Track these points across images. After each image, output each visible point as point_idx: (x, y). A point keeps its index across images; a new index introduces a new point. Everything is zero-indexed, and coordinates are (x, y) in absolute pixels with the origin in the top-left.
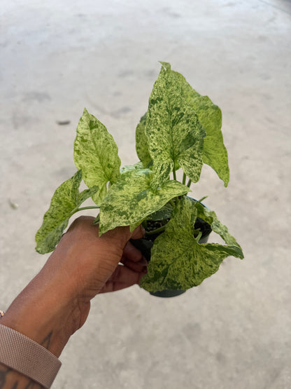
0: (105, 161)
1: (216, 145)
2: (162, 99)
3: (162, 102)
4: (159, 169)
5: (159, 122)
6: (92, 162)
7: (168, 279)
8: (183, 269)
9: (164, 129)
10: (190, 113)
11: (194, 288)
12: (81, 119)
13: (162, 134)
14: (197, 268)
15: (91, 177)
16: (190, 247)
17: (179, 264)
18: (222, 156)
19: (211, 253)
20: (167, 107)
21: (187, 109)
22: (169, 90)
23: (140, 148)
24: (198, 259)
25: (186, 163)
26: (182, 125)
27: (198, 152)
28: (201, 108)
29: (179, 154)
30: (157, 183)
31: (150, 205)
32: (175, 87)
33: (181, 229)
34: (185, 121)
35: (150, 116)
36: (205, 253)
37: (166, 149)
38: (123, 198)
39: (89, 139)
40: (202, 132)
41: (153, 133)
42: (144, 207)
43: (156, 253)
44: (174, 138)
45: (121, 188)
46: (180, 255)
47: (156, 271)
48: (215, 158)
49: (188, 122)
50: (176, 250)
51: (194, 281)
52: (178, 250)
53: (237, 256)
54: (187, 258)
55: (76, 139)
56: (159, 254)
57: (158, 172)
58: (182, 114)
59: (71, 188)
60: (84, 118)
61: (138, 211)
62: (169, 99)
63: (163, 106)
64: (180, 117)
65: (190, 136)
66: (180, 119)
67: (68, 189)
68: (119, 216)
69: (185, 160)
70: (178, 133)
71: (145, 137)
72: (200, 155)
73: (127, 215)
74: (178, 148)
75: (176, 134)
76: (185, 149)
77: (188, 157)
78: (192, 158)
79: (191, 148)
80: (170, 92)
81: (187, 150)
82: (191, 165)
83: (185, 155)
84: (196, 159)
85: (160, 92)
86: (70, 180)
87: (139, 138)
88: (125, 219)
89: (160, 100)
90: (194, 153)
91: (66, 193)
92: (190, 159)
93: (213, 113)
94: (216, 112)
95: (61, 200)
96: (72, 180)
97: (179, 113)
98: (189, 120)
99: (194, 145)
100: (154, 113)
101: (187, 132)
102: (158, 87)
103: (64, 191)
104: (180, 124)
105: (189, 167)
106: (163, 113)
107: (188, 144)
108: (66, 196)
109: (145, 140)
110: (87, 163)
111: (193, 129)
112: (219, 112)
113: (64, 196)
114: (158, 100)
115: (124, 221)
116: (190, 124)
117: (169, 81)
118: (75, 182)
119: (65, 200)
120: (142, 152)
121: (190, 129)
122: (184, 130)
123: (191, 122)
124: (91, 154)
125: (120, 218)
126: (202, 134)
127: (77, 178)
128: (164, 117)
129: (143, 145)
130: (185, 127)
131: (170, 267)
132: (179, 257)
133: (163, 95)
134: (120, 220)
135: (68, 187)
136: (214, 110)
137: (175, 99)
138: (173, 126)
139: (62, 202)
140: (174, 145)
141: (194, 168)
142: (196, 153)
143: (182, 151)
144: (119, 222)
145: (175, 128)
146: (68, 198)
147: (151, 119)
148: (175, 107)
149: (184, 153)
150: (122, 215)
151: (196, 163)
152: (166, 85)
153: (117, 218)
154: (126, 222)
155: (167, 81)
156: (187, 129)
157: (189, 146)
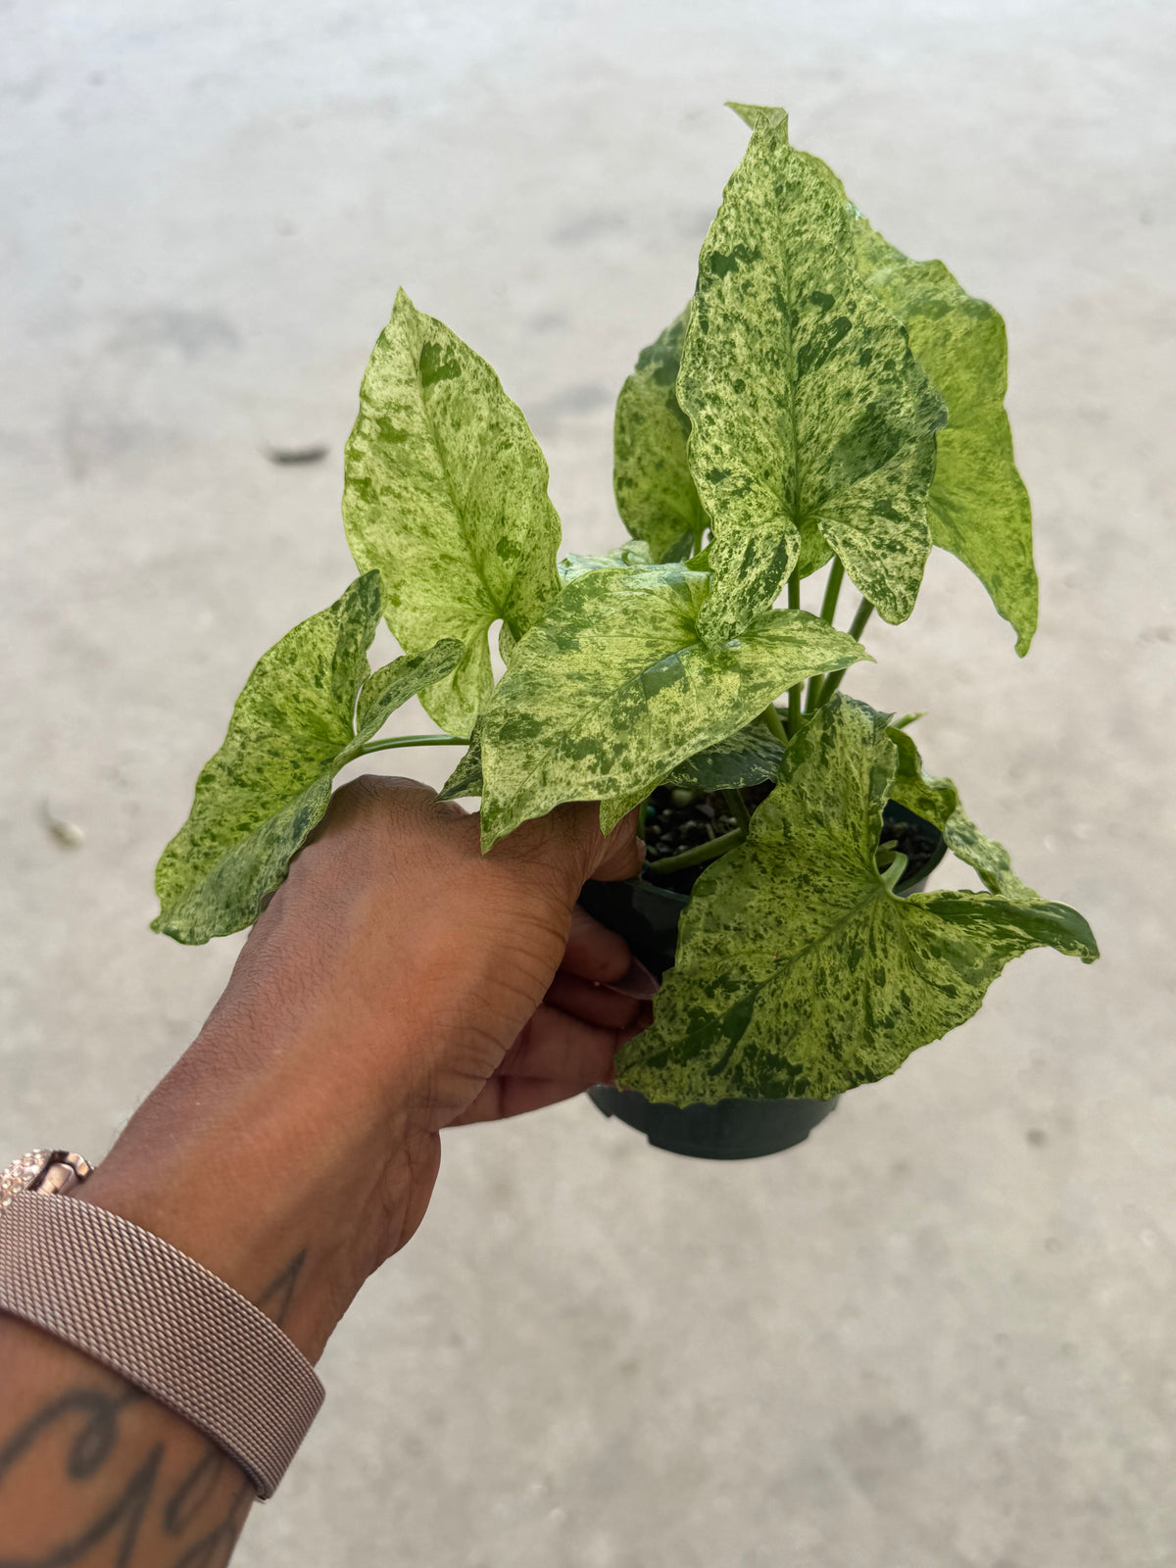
0: (486, 526)
1: (983, 472)
2: (757, 254)
3: (759, 268)
4: (739, 558)
5: (741, 353)
6: (425, 530)
7: (751, 1051)
8: (819, 1004)
9: (760, 386)
10: (876, 320)
11: (865, 1088)
12: (382, 340)
13: (754, 406)
14: (886, 999)
15: (420, 599)
16: (858, 907)
17: (803, 982)
18: (1008, 520)
19: (954, 933)
20: (776, 288)
21: (861, 306)
22: (790, 218)
23: (630, 483)
24: (890, 964)
25: (857, 538)
26: (840, 373)
27: (910, 489)
28: (914, 310)
29: (823, 499)
30: (730, 618)
31: (699, 711)
32: (815, 208)
33: (821, 832)
34: (854, 357)
35: (704, 325)
36: (927, 936)
37: (767, 474)
38: (581, 686)
39: (417, 426)
40: (927, 405)
41: (715, 399)
42: (675, 719)
43: (699, 936)
44: (802, 428)
45: (565, 645)
46: (811, 944)
47: (696, 1013)
48: (977, 527)
49: (865, 359)
50: (792, 925)
51: (867, 1057)
52: (803, 921)
53: (1069, 949)
54: (842, 958)
55: (357, 431)
56: (715, 938)
57: (735, 572)
58: (843, 326)
59: (328, 651)
60: (395, 333)
61: (648, 737)
62: (789, 256)
63: (762, 284)
64: (832, 335)
65: (873, 423)
66: (833, 343)
67: (316, 657)
68: (565, 761)
69: (851, 526)
70: (820, 406)
71: (656, 435)
72: (917, 502)
73: (604, 753)
74: (818, 472)
75: (813, 409)
76: (849, 479)
77: (863, 512)
78: (882, 516)
79: (876, 472)
80: (794, 225)
81: (861, 483)
82: (878, 547)
83: (850, 502)
84: (900, 520)
85: (749, 222)
86: (328, 618)
87: (628, 440)
88: (594, 772)
89: (751, 256)
90: (892, 497)
91: (307, 672)
92: (872, 522)
93: (968, 333)
94: (983, 328)
95: (279, 708)
96: (333, 616)
97: (828, 319)
98: (870, 350)
99: (892, 463)
100: (720, 311)
101: (860, 402)
102: (742, 202)
103: (297, 663)
104: (832, 367)
105: (867, 552)
106: (760, 316)
107: (864, 458)
108: (305, 687)
109: (657, 449)
110: (402, 536)
111: (887, 391)
112: (994, 327)
113: (297, 687)
114: (742, 258)
115: (589, 779)
116: (875, 369)
117: (790, 178)
118: (350, 627)
119: (303, 707)
120: (641, 502)
121: (876, 390)
122: (849, 394)
123: (882, 359)
124: (423, 497)
125: (573, 767)
126: (926, 416)
127: (359, 607)
128: (763, 330)
129: (646, 470)
130: (854, 380)
131: (760, 994)
132: (805, 952)
133: (761, 238)
134: (574, 777)
135: (314, 645)
136: (975, 321)
137: (811, 255)
138: (801, 373)
139: (286, 714)
140: (802, 461)
141: (890, 562)
142: (901, 495)
143: (837, 486)
144: (569, 783)
145: (811, 383)
146: (314, 697)
147: (707, 339)
148: (814, 293)
149: (846, 495)
150: (578, 757)
151: (900, 539)
152: (777, 196)
153: (559, 769)
154: (598, 786)
155: (783, 177)
156: (861, 391)
157: (867, 465)
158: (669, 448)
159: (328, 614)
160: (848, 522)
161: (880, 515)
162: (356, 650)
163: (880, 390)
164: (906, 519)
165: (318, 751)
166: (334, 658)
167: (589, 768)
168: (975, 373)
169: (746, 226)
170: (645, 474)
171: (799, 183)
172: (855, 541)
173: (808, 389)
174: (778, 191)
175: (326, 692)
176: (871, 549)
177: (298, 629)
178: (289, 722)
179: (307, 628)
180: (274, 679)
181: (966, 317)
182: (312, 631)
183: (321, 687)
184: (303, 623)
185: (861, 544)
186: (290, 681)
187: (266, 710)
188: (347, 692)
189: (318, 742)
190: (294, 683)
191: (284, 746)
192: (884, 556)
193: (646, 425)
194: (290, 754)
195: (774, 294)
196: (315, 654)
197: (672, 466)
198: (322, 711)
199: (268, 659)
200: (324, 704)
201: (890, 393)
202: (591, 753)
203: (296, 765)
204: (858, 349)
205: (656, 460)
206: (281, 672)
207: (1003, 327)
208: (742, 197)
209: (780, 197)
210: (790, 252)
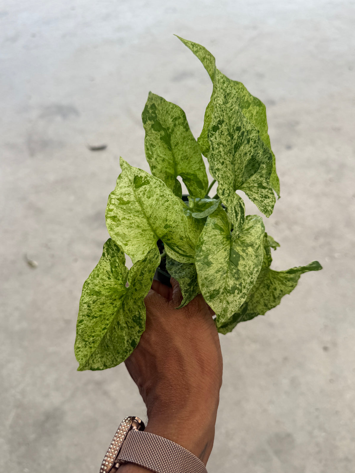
0: (159, 222)
2: (223, 121)
3: (224, 125)
4: (234, 215)
7: (247, 314)
8: (262, 300)
13: (226, 167)
14: (277, 292)
16: (265, 276)
17: (257, 297)
20: (228, 130)
24: (277, 285)
26: (245, 148)
27: (266, 179)
29: (242, 184)
32: (235, 99)
34: (246, 142)
35: (213, 149)
36: (286, 278)
39: (132, 198)
42: (247, 268)
46: (258, 288)
49: (248, 142)
54: (265, 289)
58: (243, 134)
59: (108, 268)
60: (123, 174)
62: (230, 118)
63: (225, 130)
64: (241, 138)
65: (253, 160)
66: (241, 141)
67: (105, 272)
68: (231, 296)
69: (252, 192)
70: (240, 160)
71: (160, 151)
72: (268, 182)
73: (238, 288)
74: (241, 178)
75: (239, 161)
76: (248, 177)
77: (256, 188)
78: (261, 188)
79: (255, 174)
80: (230, 107)
81: (252, 178)
82: (262, 198)
83: (251, 185)
84: (266, 189)
85: (220, 112)
86: (103, 259)
87: (151, 153)
88: (239, 294)
89: (222, 122)
90: (261, 181)
91: (104, 277)
92: (258, 190)
93: (257, 113)
94: (260, 110)
95: (98, 291)
96: (105, 258)
97: (240, 134)
98: (249, 138)
99: (259, 171)
100: (216, 143)
101: (249, 155)
102: (218, 105)
103: (100, 276)
104: (242, 147)
105: (260, 201)
106: (226, 141)
107: (251, 170)
108: (105, 281)
109: (161, 155)
110: (129, 229)
111: (255, 150)
112: (263, 109)
113: (103, 283)
114: (220, 124)
115: (239, 297)
116: (251, 144)
117: (228, 92)
118: (113, 259)
119: (107, 287)
120: (160, 173)
121: (252, 150)
122: (246, 154)
123: (253, 140)
124: (136, 218)
125: (234, 296)
126: (265, 155)
127: (112, 252)
128: (227, 144)
129: (159, 162)
130: (247, 149)
131: (248, 304)
132: (256, 291)
133: (223, 115)
134: (235, 298)
135: (103, 269)
136: (258, 108)
137: (235, 115)
138: (235, 152)
139: (101, 291)
140: (236, 175)
141: (266, 201)
142: (264, 181)
143: (246, 180)
144: (236, 301)
145: (238, 154)
146: (109, 283)
147: (214, 153)
148: (237, 127)
149: (249, 182)
150: (234, 293)
151: (266, 194)
152: (225, 99)
153: (230, 298)
154: (242, 297)
155: (226, 92)
156: (249, 151)
157: (252, 172)
158: (165, 155)
159: (103, 258)
160: (252, 191)
161: (260, 188)
162: (118, 264)
163: (254, 150)
164: (267, 188)
165: (116, 296)
166: (111, 269)
167: (237, 294)
168: (260, 125)
169: (220, 113)
170: (159, 164)
171: (230, 93)
172: (257, 198)
173: (237, 156)
174: (225, 97)
175: (112, 280)
176: (261, 199)
177: (97, 267)
178: (103, 293)
179: (99, 266)
180: (93, 284)
181: (255, 107)
182: (101, 266)
183: (111, 279)
184: (97, 265)
185: (258, 198)
186: (99, 282)
187: (92, 293)
188: (120, 277)
189: (115, 294)
190: (101, 282)
191: (105, 300)
192: (264, 200)
193: (156, 147)
194: (109, 301)
195: (228, 132)
196: (105, 271)
197: (167, 160)
198: (113, 285)
199: (89, 279)
200: (113, 283)
201: (256, 150)
202: (235, 290)
203: (112, 304)
204: (246, 139)
205: (162, 159)
206: (95, 281)
207: (265, 109)
208: (217, 103)
209: (226, 99)
210: (230, 117)
